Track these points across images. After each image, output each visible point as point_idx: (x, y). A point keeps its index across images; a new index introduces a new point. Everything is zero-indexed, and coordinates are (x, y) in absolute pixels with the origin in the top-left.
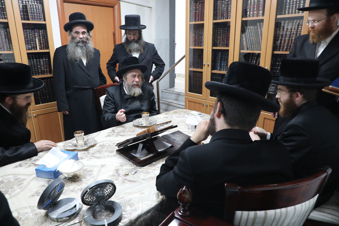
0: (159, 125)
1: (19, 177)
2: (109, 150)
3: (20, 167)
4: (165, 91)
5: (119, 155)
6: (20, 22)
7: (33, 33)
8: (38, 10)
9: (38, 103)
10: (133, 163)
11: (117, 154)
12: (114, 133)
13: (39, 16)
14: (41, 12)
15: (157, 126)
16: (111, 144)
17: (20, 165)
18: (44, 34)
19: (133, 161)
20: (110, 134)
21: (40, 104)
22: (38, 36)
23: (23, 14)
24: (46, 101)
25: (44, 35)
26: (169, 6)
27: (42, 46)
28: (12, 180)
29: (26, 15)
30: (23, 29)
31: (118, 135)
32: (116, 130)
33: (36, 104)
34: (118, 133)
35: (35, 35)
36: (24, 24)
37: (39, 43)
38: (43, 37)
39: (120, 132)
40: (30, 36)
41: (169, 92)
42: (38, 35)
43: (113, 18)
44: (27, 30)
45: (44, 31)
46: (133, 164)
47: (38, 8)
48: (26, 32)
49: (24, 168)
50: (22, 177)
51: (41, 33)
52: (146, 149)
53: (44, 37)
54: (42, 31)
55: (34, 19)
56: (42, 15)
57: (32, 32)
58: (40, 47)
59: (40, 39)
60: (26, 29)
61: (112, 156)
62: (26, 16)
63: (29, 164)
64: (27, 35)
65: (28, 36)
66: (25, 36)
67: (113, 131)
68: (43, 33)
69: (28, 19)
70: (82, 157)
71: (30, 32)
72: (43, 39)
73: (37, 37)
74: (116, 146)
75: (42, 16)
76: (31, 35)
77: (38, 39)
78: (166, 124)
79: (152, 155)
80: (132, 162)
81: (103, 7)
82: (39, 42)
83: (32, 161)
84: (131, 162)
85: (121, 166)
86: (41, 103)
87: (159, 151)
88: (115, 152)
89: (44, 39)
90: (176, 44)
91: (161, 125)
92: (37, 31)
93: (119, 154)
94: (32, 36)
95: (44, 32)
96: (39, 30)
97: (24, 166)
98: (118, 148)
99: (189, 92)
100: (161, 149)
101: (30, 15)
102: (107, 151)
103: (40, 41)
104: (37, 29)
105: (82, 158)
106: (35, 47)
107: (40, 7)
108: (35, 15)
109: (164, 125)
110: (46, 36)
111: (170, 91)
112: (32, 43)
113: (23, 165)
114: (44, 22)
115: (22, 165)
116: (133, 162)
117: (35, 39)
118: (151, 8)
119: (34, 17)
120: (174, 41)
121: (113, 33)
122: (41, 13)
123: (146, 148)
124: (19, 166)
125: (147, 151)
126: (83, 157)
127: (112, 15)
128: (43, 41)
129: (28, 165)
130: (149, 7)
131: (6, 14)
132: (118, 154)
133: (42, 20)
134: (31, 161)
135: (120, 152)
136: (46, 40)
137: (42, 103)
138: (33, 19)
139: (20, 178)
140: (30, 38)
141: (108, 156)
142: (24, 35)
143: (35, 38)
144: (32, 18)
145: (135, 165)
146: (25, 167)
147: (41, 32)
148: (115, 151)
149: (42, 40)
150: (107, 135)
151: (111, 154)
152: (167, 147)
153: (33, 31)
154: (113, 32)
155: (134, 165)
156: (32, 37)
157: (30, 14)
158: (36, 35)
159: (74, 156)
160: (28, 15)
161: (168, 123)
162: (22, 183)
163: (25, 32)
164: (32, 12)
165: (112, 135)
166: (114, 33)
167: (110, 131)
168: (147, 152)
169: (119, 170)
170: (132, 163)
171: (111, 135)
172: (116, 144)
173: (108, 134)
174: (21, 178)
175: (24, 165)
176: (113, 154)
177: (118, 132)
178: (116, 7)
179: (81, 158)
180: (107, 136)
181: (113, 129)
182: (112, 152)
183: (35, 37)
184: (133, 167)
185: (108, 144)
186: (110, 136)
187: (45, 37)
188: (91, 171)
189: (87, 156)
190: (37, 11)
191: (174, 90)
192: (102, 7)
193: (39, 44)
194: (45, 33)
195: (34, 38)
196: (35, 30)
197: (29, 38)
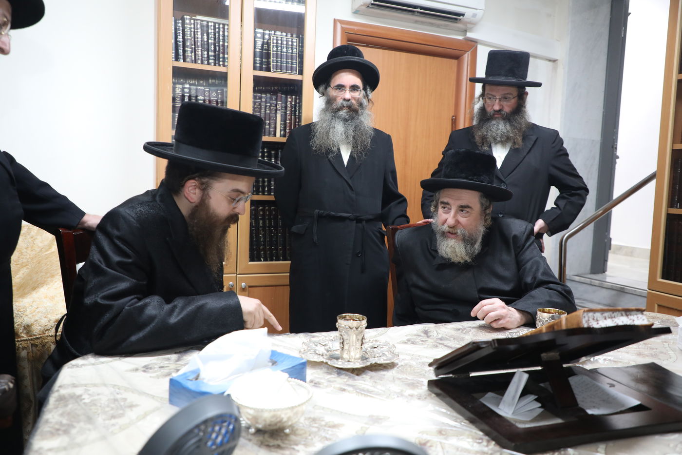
0: (598, 315)
1: (125, 395)
2: (407, 379)
3: (143, 373)
4: (577, 278)
5: (437, 399)
6: (249, 74)
7: (275, 100)
8: (290, 50)
9: (256, 259)
10: (487, 433)
11: (430, 395)
12: (428, 337)
13: (291, 62)
14: (296, 54)
15: (591, 314)
16: (414, 363)
17: (146, 368)
18: (295, 106)
19: (487, 424)
20: (415, 337)
21: (261, 261)
22: (282, 109)
23: (259, 60)
24: (274, 258)
25: (295, 108)
26: (606, 57)
27: (287, 130)
28: (104, 400)
29: (265, 62)
30: (254, 91)
31: (440, 344)
32: (435, 332)
33: (252, 259)
34: (441, 339)
35: (276, 106)
36: (257, 81)
37: (281, 124)
38: (291, 111)
39: (447, 339)
40: (266, 106)
41: (589, 283)
42: (282, 106)
43: (455, 83)
44: (261, 94)
45: (296, 99)
46: (487, 438)
47: (292, 45)
48: (260, 98)
49: (151, 377)
50: (131, 398)
51: (290, 102)
52: (536, 397)
53: (295, 111)
54: (292, 99)
55: (279, 68)
56: (297, 61)
57: (271, 99)
58: (282, 132)
59: (286, 114)
60: (261, 92)
61: (412, 396)
62: (265, 65)
63: (170, 369)
64: (260, 105)
65: (263, 107)
66: (255, 106)
67: (426, 332)
68: (293, 103)
69: (268, 69)
70: (317, 380)
71: (268, 100)
72: (291, 115)
73: (279, 110)
74: (430, 365)
75: (296, 63)
76: (269, 105)
77: (281, 115)
78: (622, 315)
79: (559, 421)
80: (482, 430)
81: (435, 58)
82: (281, 121)
83: (179, 364)
84: (477, 427)
85: (440, 432)
86: (262, 259)
87: (590, 412)
88: (425, 387)
89: (293, 117)
90: (618, 157)
91: (606, 314)
92: (281, 97)
93: (438, 395)
94: (270, 107)
95: (296, 101)
96: (287, 94)
97: (155, 372)
98: (437, 376)
99: (663, 278)
100: (594, 407)
101: (273, 60)
102: (399, 379)
103: (284, 120)
104: (282, 94)
105: (315, 383)
106: (273, 133)
107: (295, 44)
108: (283, 61)
109: (614, 317)
110: (299, 111)
111: (593, 281)
112: (268, 122)
113: (154, 368)
114: (299, 77)
115: (151, 368)
116: (487, 428)
117: (276, 115)
118: (554, 61)
119: (281, 65)
120: (614, 147)
121: (452, 119)
122: (295, 58)
123: (535, 395)
124: (144, 369)
125: (540, 405)
126: (322, 381)
127: (454, 76)
128: (291, 119)
129: (166, 371)
130: (550, 60)
131: (227, 58)
132: (433, 395)
133: (296, 71)
134: (176, 364)
135: (441, 389)
136: (299, 118)
137: (265, 260)
138: (277, 69)
139: (125, 399)
140: (266, 110)
141: (401, 394)
142: (254, 103)
143: (276, 113)
144: (275, 66)
145: (494, 443)
146: (154, 375)
147: (290, 100)
148: (426, 383)
149: (289, 117)
150: (405, 339)
151: (409, 391)
152: (623, 405)
153: (274, 97)
154: (451, 116)
155: (488, 441)
156: (270, 110)
157: (273, 57)
158: (278, 107)
159: (293, 367)
160: (268, 63)
161: (633, 313)
162: (121, 416)
163: (258, 98)
164: (277, 54)
165: (422, 341)
166: (455, 119)
167: (415, 332)
168: (542, 410)
169: (431, 446)
170: (481, 433)
171: (417, 340)
172: (431, 361)
173: (408, 338)
174: (129, 401)
175: (156, 369)
176: (416, 392)
177: (440, 336)
178: (467, 57)
179: (313, 384)
180: (406, 343)
181: (426, 329)
182: (413, 385)
183: (276, 110)
184: (487, 446)
185: (406, 362)
186: (413, 343)
187: (297, 113)
188: (334, 426)
189: (335, 381)
190: (289, 53)
191: (605, 278)
192: (432, 57)
193: (281, 127)
194: (299, 103)
195: (273, 111)
196: (279, 95)
197: (263, 111)
